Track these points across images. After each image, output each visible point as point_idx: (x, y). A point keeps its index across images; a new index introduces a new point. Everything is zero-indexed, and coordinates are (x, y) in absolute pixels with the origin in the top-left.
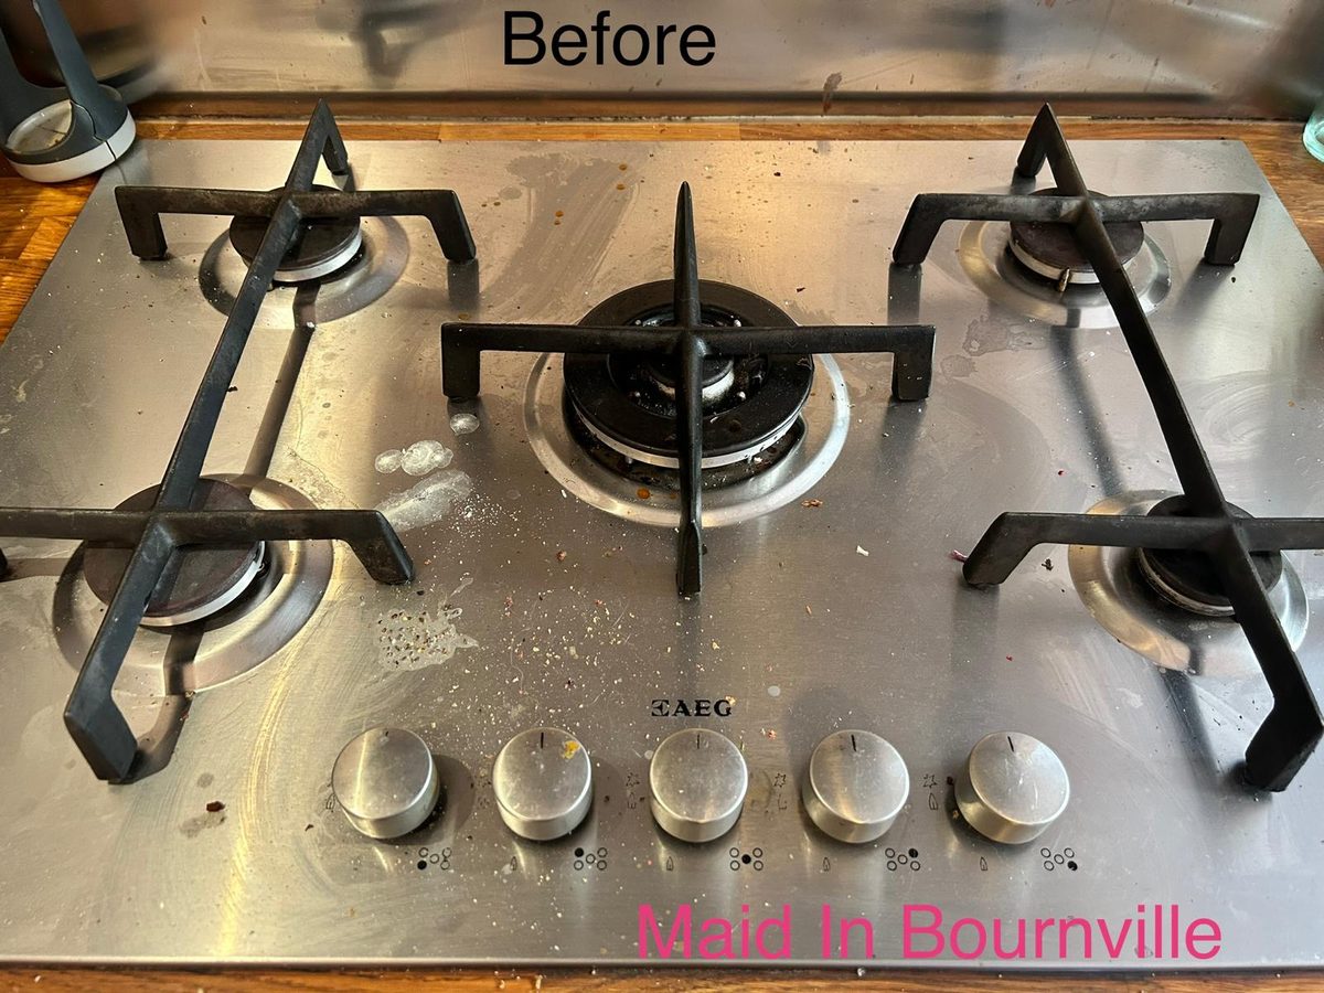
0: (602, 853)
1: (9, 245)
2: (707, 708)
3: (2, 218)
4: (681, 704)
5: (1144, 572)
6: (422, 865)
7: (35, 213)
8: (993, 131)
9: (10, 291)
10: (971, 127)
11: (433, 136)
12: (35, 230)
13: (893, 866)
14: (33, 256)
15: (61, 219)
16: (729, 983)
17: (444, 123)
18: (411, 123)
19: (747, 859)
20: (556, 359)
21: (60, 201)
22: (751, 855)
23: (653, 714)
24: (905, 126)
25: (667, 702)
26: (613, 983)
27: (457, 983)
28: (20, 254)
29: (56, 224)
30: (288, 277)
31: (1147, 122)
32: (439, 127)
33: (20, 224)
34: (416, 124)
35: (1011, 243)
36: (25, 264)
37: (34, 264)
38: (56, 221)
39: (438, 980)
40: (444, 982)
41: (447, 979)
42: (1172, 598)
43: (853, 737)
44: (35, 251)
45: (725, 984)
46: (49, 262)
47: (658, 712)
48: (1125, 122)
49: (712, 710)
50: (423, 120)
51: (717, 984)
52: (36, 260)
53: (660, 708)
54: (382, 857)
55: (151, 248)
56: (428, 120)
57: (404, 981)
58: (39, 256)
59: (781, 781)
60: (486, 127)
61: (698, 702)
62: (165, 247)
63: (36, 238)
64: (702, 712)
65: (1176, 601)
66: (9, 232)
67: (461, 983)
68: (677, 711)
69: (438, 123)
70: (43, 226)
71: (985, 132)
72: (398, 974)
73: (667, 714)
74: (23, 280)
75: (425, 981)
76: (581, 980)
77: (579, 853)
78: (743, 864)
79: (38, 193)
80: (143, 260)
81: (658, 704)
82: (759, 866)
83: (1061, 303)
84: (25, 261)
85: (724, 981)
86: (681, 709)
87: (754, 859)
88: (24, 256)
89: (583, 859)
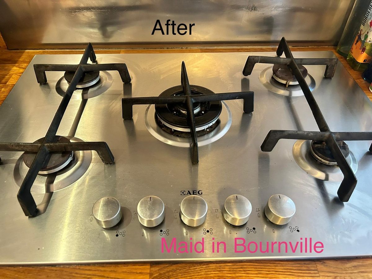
0: (168, 231)
1: (4, 81)
2: (196, 193)
3: (1, 74)
4: (189, 192)
5: (313, 154)
6: (117, 235)
7: (11, 73)
8: (267, 50)
9: (3, 92)
10: (261, 49)
11: (119, 52)
12: (11, 77)
13: (248, 232)
14: (10, 83)
15: (18, 74)
16: (204, 265)
17: (122, 50)
18: (113, 50)
19: (208, 231)
20: (153, 106)
21: (18, 70)
22: (209, 230)
23: (181, 194)
24: (244, 49)
25: (185, 191)
26: (171, 266)
27: (127, 267)
28: (6, 83)
29: (17, 75)
30: (80, 87)
31: (307, 47)
32: (121, 51)
33: (6, 76)
34: (114, 50)
35: (273, 75)
36: (8, 86)
37: (10, 85)
38: (16, 75)
39: (122, 266)
40: (124, 267)
41: (124, 266)
42: (321, 161)
43: (237, 196)
44: (11, 82)
45: (203, 265)
46: (14, 85)
47: (182, 194)
48: (301, 47)
49: (197, 193)
50: (116, 49)
51: (200, 265)
52: (11, 84)
53: (183, 193)
54: (106, 234)
55: (43, 81)
56: (118, 49)
57: (112, 267)
58: (12, 83)
59: (217, 211)
60: (133, 51)
61: (193, 191)
62: (46, 81)
63: (11, 79)
64: (195, 193)
65: (322, 162)
66: (4, 78)
67: (128, 267)
68: (188, 194)
69: (120, 50)
70: (13, 76)
71: (265, 50)
72: (110, 265)
73: (185, 194)
74: (7, 89)
75: (118, 267)
76: (162, 265)
77: (161, 231)
78: (207, 233)
79: (12, 68)
80: (41, 84)
81: (182, 192)
82: (211, 233)
83: (287, 90)
84: (8, 85)
85: (203, 264)
86: (189, 193)
87: (210, 231)
88: (8, 83)
89: (162, 232)
